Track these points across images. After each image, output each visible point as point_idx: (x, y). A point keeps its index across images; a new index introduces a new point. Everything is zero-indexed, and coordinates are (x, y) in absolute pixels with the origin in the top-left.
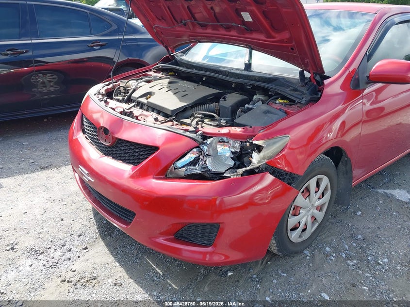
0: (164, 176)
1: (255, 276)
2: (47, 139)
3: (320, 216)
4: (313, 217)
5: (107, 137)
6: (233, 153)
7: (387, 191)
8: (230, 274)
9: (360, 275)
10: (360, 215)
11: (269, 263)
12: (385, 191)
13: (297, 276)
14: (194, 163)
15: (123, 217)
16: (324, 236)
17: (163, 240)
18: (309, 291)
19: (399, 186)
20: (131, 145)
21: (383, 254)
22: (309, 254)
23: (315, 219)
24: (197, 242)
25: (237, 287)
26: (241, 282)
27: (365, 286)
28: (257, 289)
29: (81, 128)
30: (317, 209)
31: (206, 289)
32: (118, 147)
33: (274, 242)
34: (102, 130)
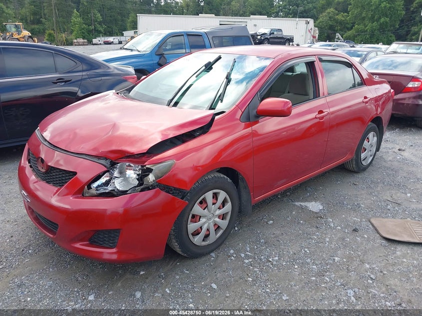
0: (81, 195)
1: (162, 274)
2: (13, 168)
3: (224, 224)
4: (215, 225)
5: (43, 165)
6: (138, 175)
7: (303, 204)
8: (142, 273)
9: (250, 270)
10: (271, 224)
11: (178, 264)
12: (301, 203)
13: (198, 273)
14: (107, 183)
15: (53, 230)
16: (232, 242)
17: (80, 245)
18: (203, 283)
19: (315, 200)
20: (61, 171)
21: (276, 253)
22: (214, 256)
23: (219, 227)
24: (105, 245)
25: (145, 282)
26: (150, 278)
27: (250, 278)
28: (162, 283)
29: (27, 158)
30: (219, 218)
31: (119, 284)
32: (51, 173)
33: (177, 244)
34: (40, 160)
